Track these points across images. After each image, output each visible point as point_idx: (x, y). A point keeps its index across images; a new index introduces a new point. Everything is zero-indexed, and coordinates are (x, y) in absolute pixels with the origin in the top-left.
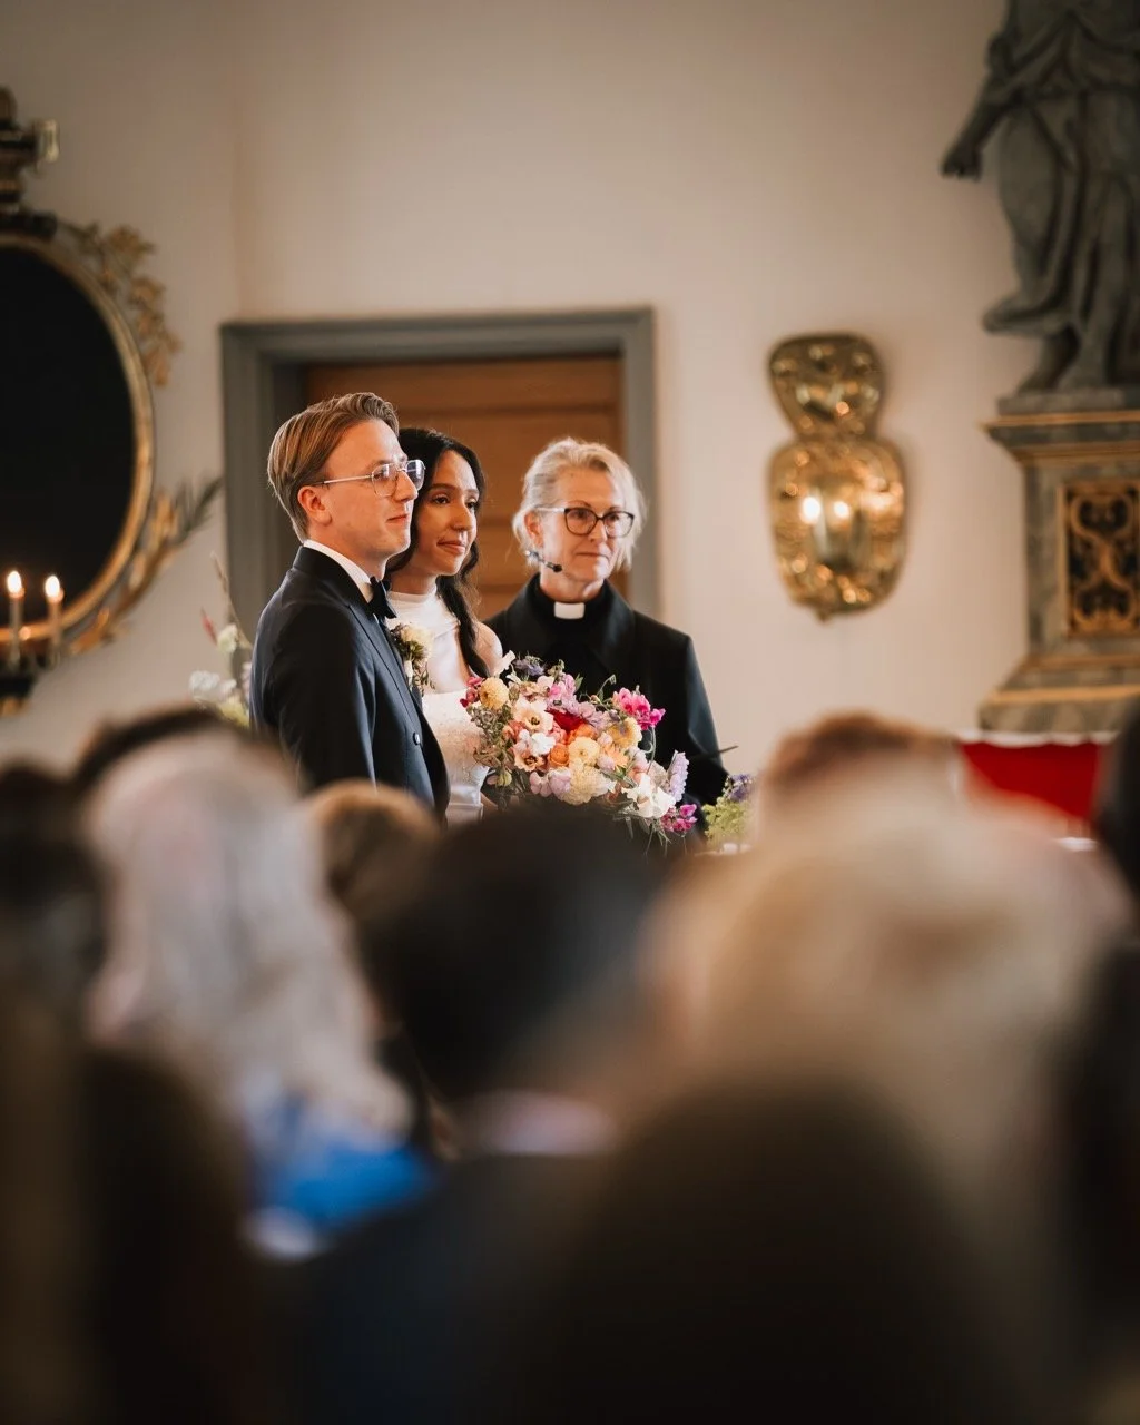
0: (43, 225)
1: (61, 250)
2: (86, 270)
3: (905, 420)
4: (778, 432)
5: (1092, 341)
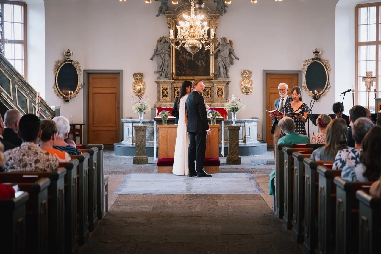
0: (71, 61)
1: (73, 63)
2: (75, 65)
3: (145, 80)
4: (134, 81)
5: (164, 75)
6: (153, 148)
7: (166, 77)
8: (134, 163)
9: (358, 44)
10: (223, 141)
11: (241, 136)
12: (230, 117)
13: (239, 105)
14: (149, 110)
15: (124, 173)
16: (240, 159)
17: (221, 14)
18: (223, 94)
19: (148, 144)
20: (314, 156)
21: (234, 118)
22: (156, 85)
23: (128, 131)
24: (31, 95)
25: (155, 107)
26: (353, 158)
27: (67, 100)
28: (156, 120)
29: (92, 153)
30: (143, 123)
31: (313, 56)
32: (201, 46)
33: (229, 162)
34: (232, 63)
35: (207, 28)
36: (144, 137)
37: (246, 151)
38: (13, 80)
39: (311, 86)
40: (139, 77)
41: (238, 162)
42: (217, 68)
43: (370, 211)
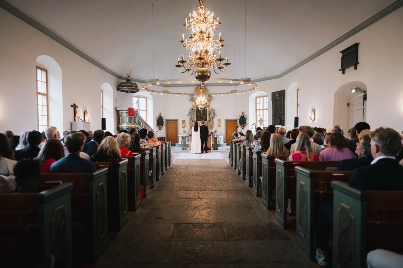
0: (161, 116)
2: (163, 118)
3: (186, 123)
4: (182, 123)
6: (188, 145)
7: (193, 122)
8: (182, 150)
9: (256, 110)
10: (212, 142)
11: (218, 141)
12: (214, 134)
13: (217, 130)
14: (187, 132)
15: (179, 153)
16: (217, 148)
17: (211, 100)
18: (212, 127)
19: (187, 143)
20: (244, 143)
21: (215, 134)
22: (189, 124)
23: (180, 139)
24: (148, 127)
25: (189, 131)
26: (257, 144)
27: (160, 129)
28: (189, 135)
29: (166, 144)
30: (185, 136)
31: (242, 114)
32: (204, 108)
33: (214, 149)
34: (215, 117)
35: (206, 102)
36: (185, 141)
37: (219, 145)
38: (142, 123)
39: (241, 124)
40: (184, 122)
41: (217, 149)
42: (210, 118)
43: (267, 160)
